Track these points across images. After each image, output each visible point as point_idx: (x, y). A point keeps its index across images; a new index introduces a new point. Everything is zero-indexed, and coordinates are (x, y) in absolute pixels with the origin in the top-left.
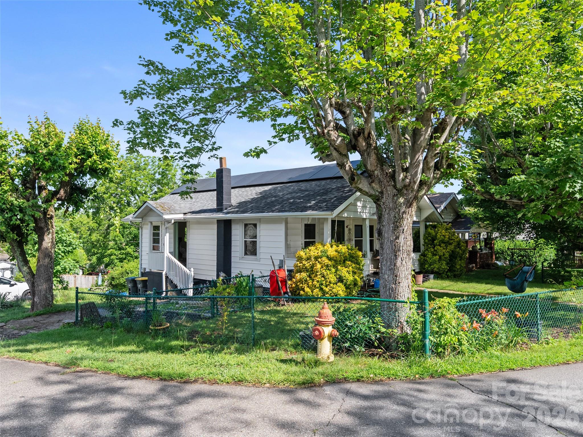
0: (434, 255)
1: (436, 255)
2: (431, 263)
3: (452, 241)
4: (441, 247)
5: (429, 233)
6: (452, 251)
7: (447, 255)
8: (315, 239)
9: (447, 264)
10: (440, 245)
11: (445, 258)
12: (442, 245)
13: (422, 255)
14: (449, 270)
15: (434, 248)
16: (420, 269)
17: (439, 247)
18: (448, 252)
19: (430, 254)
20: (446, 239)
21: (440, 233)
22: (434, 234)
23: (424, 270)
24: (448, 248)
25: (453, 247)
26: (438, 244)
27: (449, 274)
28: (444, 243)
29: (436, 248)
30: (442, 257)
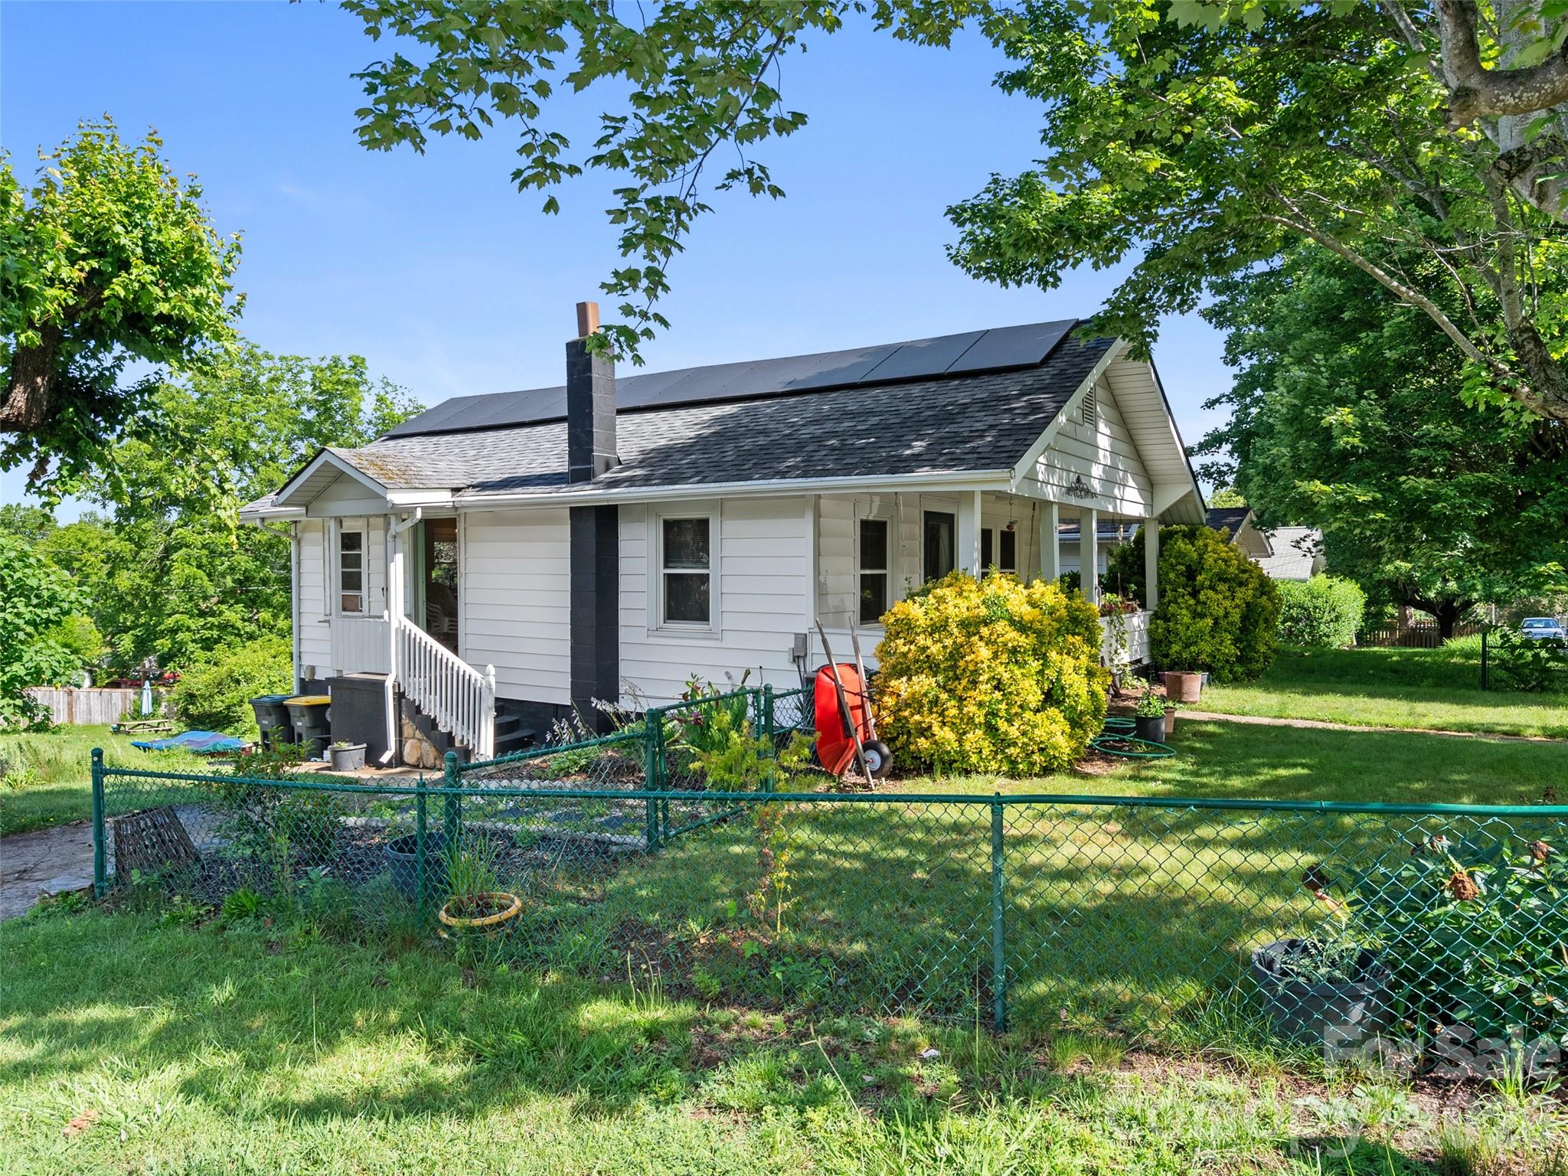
0: (1197, 615)
1: (1202, 616)
2: (1189, 638)
3: (1246, 576)
4: (1217, 592)
5: (1179, 552)
6: (1248, 604)
7: (1236, 617)
8: (884, 567)
9: (1236, 641)
10: (1212, 588)
11: (1232, 624)
12: (1222, 587)
13: (1156, 616)
14: (1240, 660)
15: (1194, 594)
16: (1152, 656)
17: (1211, 593)
18: (1237, 606)
19: (1184, 612)
20: (1231, 570)
21: (1214, 551)
22: (1195, 555)
23: (1166, 661)
24: (1239, 595)
25: (1250, 592)
26: (1207, 583)
27: (1239, 669)
28: (1225, 580)
29: (1202, 597)
30: (1223, 623)
